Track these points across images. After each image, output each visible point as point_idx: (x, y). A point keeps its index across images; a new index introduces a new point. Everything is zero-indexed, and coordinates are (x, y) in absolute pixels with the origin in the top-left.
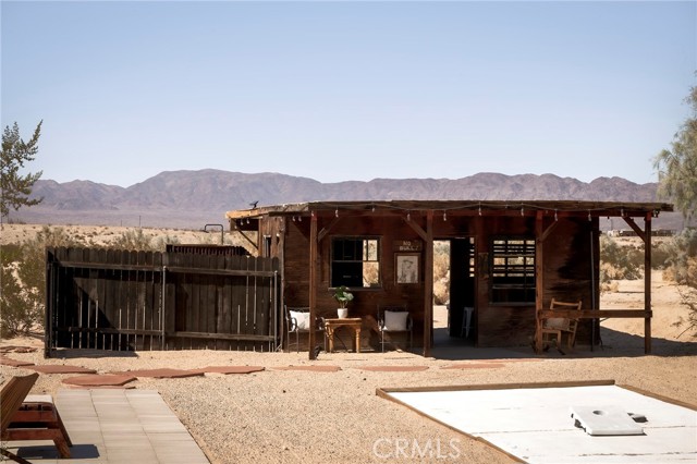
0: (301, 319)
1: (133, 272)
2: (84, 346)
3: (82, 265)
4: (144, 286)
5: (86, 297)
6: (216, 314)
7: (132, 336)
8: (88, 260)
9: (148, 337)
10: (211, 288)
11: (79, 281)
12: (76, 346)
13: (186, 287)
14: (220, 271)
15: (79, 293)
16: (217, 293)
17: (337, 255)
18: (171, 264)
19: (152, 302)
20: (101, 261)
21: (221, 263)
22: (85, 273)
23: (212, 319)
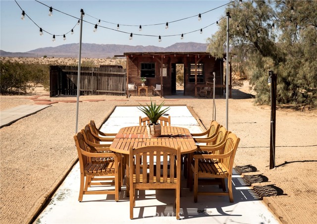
0: (131, 87)
1: (84, 73)
2: (70, 94)
3: (69, 71)
4: (87, 77)
5: (70, 80)
6: (108, 85)
7: (83, 91)
8: (70, 69)
9: (88, 92)
10: (106, 77)
11: (68, 75)
12: (67, 94)
13: (99, 77)
14: (109, 73)
15: (68, 79)
16: (108, 79)
17: (143, 68)
18: (95, 70)
19: (89, 81)
20: (74, 70)
21: (109, 70)
22: (70, 73)
23: (107, 87)
